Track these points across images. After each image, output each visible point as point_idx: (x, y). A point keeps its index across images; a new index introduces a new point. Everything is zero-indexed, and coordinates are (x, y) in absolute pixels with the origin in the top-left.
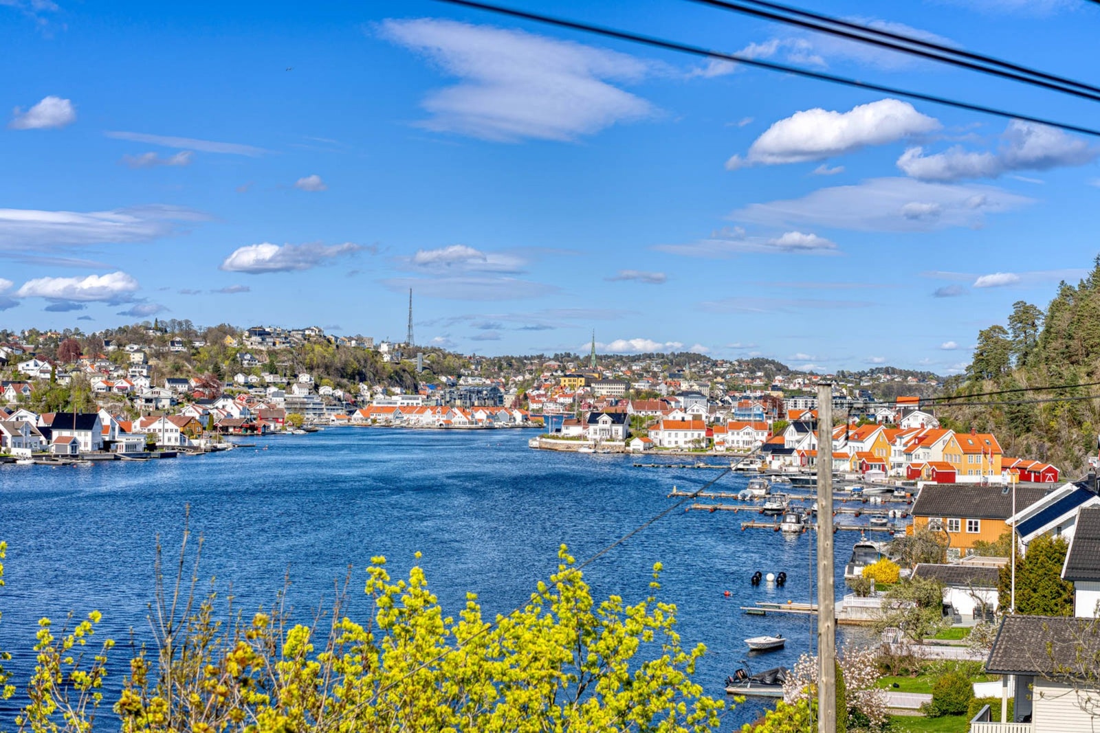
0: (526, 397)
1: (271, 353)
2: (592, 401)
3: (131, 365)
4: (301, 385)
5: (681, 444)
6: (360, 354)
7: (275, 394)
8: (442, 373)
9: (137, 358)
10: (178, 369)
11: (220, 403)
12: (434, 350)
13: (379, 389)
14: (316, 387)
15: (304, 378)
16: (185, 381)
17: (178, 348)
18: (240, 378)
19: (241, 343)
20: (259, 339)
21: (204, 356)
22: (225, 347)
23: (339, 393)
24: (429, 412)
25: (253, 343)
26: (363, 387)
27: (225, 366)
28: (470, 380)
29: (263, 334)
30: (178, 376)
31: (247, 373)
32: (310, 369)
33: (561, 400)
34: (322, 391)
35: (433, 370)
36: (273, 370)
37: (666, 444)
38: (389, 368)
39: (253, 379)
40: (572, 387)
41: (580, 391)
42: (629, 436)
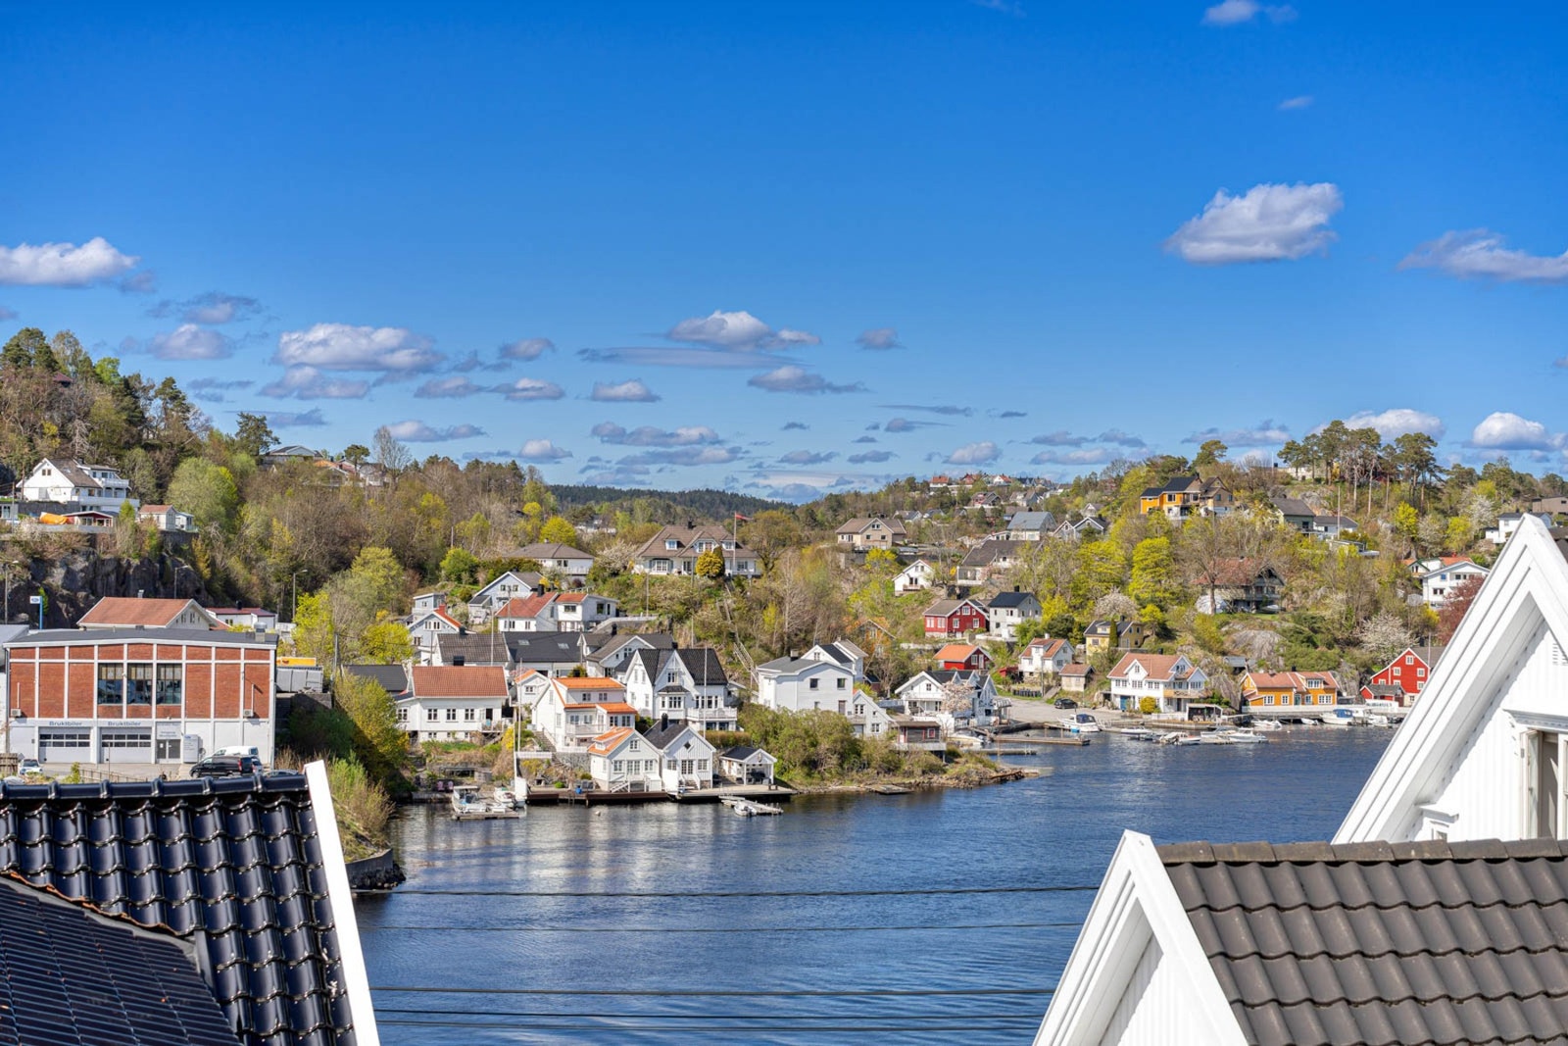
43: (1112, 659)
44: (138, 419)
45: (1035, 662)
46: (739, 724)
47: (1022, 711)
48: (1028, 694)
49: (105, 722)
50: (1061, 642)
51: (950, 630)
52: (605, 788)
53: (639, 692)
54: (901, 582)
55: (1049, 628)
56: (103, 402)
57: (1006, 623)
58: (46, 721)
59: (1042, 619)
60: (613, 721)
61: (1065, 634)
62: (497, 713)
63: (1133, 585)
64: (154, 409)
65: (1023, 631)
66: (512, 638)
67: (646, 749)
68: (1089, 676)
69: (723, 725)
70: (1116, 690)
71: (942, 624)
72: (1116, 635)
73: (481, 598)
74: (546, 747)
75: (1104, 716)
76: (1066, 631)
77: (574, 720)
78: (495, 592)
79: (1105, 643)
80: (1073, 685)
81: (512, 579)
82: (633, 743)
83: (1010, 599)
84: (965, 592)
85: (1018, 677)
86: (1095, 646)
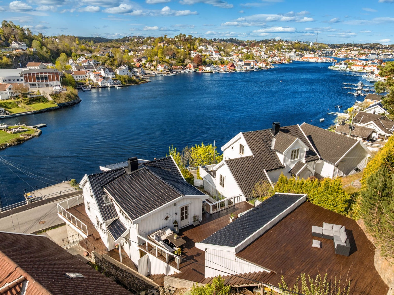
0: (337, 54)
1: (288, 46)
2: (350, 55)
3: (263, 48)
4: (293, 52)
5: (357, 69)
6: (305, 46)
7: (287, 54)
8: (322, 48)
9: (264, 47)
10: (271, 49)
11: (275, 57)
12: (321, 43)
13: (308, 52)
14: (296, 52)
15: (294, 50)
16: (272, 51)
17: (272, 45)
18: (282, 50)
19: (283, 44)
20: (286, 43)
21: (276, 46)
22: (280, 44)
23: (300, 53)
24: (314, 59)
25: (285, 44)
26: (305, 52)
27: (279, 48)
28: (328, 49)
29: (287, 42)
30: (271, 50)
31: (283, 49)
32: (295, 49)
33: (344, 55)
34: (297, 53)
35: (320, 47)
36: (288, 49)
37: (354, 69)
38: (310, 48)
39: (284, 51)
40: (347, 52)
41: (349, 53)
42: (347, 67)
43: (157, 65)
44: (24, 34)
45: (148, 65)
46: (116, 77)
47: (147, 72)
48: (147, 69)
49: (38, 82)
50: (151, 63)
51: (137, 62)
52: (101, 86)
53: (103, 73)
54: (129, 54)
55: (149, 61)
56: (19, 32)
57: (144, 60)
58: (30, 83)
59: (148, 60)
60: (100, 78)
61: (151, 62)
62: (85, 76)
63: (159, 56)
64: (26, 32)
65: (146, 61)
66: (84, 66)
67: (105, 81)
68: (154, 67)
69: (114, 77)
70: (158, 69)
71: (136, 60)
72: (157, 62)
73: (78, 60)
74: (93, 81)
75: (156, 72)
76: (151, 61)
77: (96, 78)
78: (80, 59)
79: (156, 63)
80: (152, 68)
81: (82, 57)
82: (104, 81)
83: (144, 57)
84: (138, 56)
85: (146, 67)
86: (155, 63)
